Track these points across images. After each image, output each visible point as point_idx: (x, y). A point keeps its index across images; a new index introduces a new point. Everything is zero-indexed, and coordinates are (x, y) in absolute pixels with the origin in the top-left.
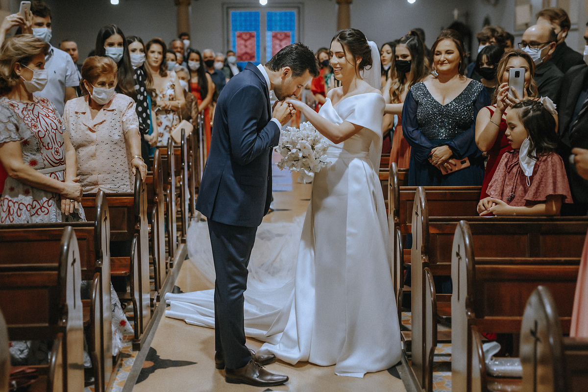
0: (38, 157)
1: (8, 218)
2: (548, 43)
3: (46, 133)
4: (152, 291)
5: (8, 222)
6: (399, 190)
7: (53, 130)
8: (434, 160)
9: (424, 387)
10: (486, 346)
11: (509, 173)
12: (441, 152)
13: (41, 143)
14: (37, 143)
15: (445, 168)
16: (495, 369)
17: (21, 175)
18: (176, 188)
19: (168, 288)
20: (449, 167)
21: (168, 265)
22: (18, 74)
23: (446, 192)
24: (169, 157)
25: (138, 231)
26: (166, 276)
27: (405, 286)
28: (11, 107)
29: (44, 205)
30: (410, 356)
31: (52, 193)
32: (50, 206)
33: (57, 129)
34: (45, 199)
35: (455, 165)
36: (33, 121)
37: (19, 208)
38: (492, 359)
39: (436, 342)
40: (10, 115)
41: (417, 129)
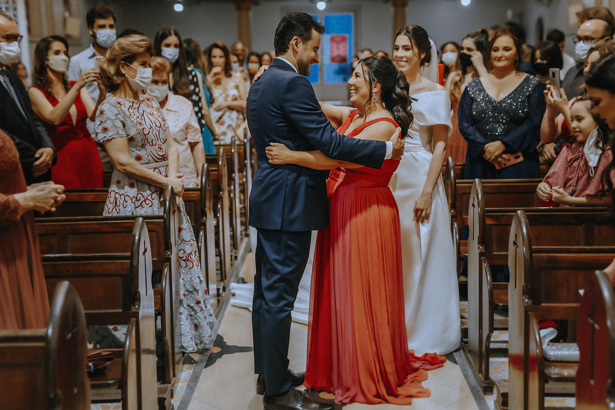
0: (142, 153)
1: (115, 209)
2: (602, 38)
3: (151, 130)
4: (218, 281)
5: (115, 214)
6: (456, 183)
7: (157, 127)
8: (488, 156)
9: (480, 372)
10: (543, 332)
11: (570, 166)
12: (494, 148)
13: (146, 140)
14: (142, 140)
15: (499, 163)
16: (552, 354)
17: (129, 169)
18: (240, 184)
19: (233, 279)
20: (503, 162)
21: (233, 258)
22: (124, 72)
23: (501, 185)
24: (232, 154)
25: (205, 224)
26: (231, 268)
27: (461, 276)
28: (118, 105)
29: (149, 198)
30: (467, 343)
31: (156, 187)
32: (153, 199)
33: (160, 127)
34: (149, 192)
35: (509, 160)
36: (138, 118)
37: (125, 200)
38: (548, 345)
39: (492, 329)
40: (118, 113)
41: (472, 125)
